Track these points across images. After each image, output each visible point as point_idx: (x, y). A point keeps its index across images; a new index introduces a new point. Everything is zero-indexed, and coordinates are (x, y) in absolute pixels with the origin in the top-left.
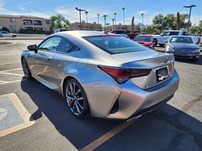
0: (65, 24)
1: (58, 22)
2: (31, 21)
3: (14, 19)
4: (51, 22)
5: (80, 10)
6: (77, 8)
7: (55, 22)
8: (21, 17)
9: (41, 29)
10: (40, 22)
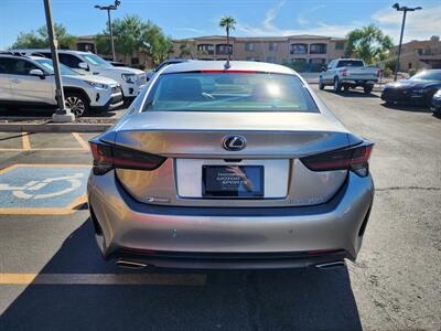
0: (381, 46)
1: (362, 44)
2: (305, 45)
3: (275, 45)
4: (346, 46)
5: (405, 9)
6: (396, 6)
7: (357, 44)
8: (290, 39)
9: (321, 62)
10: (323, 45)
